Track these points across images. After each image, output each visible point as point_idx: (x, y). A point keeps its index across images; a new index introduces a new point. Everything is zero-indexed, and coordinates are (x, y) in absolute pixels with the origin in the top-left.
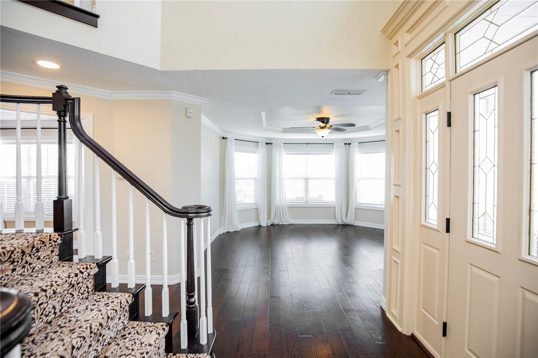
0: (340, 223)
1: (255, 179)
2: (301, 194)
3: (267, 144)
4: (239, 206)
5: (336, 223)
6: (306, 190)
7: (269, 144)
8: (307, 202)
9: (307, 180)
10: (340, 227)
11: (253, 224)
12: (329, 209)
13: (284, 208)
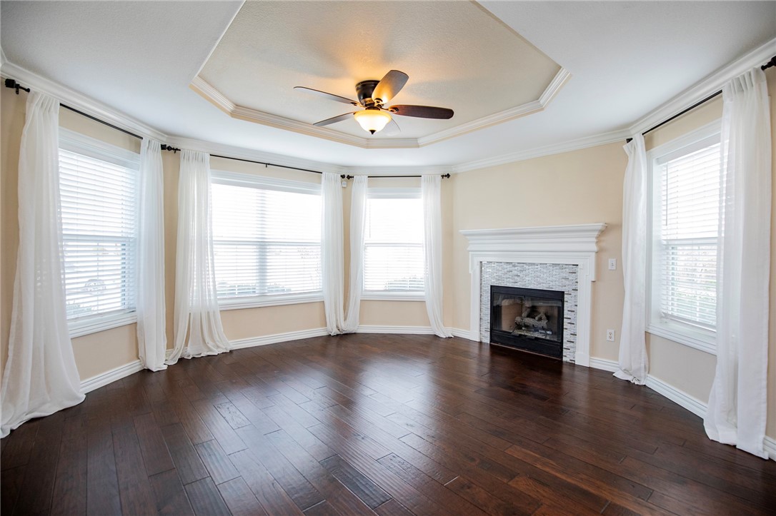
0: (334, 332)
1: (125, 242)
2: (249, 279)
3: (163, 147)
4: (73, 323)
5: (324, 334)
6: (262, 269)
7: (169, 148)
8: (263, 295)
9: (262, 246)
10: (335, 341)
11: (124, 370)
12: (310, 306)
13: (211, 314)
